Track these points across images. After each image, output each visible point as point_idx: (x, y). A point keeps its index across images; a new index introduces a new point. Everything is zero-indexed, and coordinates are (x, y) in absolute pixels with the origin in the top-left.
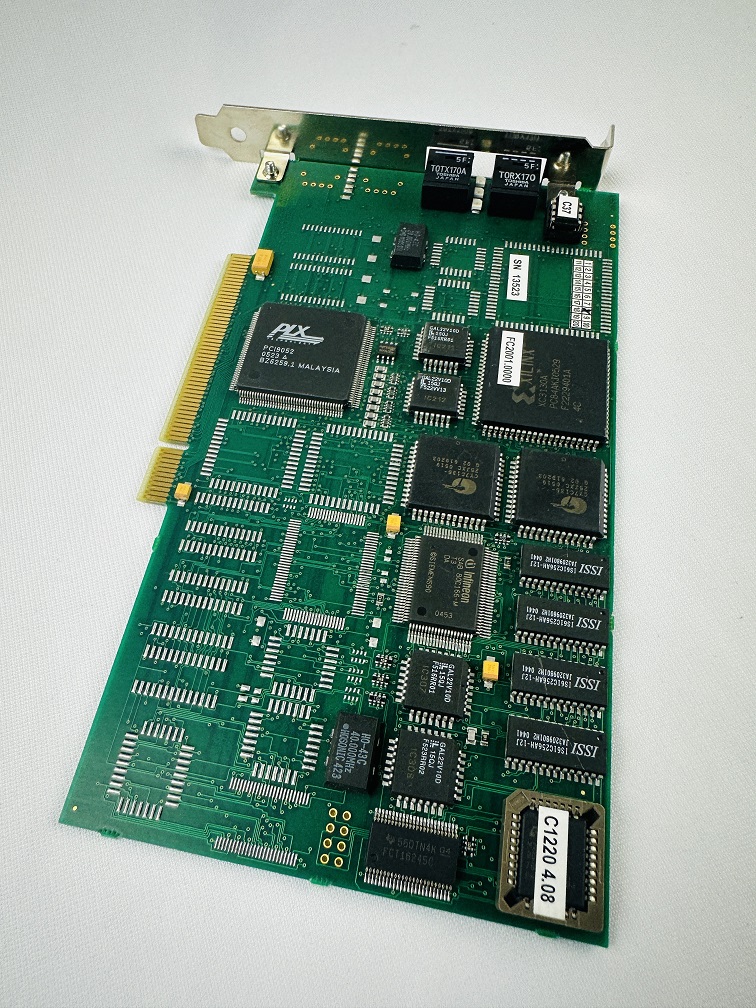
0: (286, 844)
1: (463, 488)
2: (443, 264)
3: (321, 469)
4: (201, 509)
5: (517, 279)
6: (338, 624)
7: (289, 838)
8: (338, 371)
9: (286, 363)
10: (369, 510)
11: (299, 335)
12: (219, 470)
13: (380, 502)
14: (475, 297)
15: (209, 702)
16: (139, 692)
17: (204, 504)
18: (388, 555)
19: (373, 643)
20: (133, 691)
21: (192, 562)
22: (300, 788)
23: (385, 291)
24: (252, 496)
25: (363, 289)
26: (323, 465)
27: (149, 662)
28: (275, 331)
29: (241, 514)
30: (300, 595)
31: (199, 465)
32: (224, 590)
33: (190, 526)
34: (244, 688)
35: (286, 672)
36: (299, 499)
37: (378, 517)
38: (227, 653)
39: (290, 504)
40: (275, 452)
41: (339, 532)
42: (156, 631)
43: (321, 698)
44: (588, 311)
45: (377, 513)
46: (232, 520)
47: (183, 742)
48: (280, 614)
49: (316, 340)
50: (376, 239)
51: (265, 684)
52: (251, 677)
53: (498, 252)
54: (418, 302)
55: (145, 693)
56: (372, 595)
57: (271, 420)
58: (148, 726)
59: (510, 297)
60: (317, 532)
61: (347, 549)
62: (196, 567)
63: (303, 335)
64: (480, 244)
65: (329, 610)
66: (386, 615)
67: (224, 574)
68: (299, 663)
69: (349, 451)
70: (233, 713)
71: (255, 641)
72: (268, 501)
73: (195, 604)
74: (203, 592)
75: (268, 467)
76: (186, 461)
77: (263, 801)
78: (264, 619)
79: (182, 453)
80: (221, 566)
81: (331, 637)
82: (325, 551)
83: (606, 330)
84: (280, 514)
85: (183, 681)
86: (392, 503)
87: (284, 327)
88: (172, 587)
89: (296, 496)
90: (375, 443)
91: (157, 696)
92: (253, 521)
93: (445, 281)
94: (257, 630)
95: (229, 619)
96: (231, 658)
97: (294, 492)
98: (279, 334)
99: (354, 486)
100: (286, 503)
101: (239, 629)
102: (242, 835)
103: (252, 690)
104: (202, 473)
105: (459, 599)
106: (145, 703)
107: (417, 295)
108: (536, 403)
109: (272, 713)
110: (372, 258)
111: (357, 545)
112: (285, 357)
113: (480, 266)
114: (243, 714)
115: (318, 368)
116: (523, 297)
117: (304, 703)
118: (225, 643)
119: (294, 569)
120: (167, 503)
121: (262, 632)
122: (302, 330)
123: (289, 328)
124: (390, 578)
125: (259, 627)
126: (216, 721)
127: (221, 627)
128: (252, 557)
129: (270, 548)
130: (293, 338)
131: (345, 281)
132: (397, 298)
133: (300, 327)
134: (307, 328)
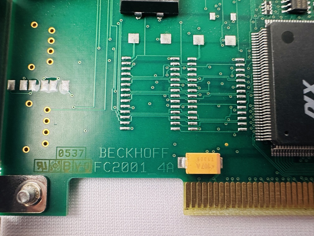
87: (310, 109)
123: (310, 102)
131: (206, 63)
132: (220, 4)
133: (306, 91)
134: (305, 83)
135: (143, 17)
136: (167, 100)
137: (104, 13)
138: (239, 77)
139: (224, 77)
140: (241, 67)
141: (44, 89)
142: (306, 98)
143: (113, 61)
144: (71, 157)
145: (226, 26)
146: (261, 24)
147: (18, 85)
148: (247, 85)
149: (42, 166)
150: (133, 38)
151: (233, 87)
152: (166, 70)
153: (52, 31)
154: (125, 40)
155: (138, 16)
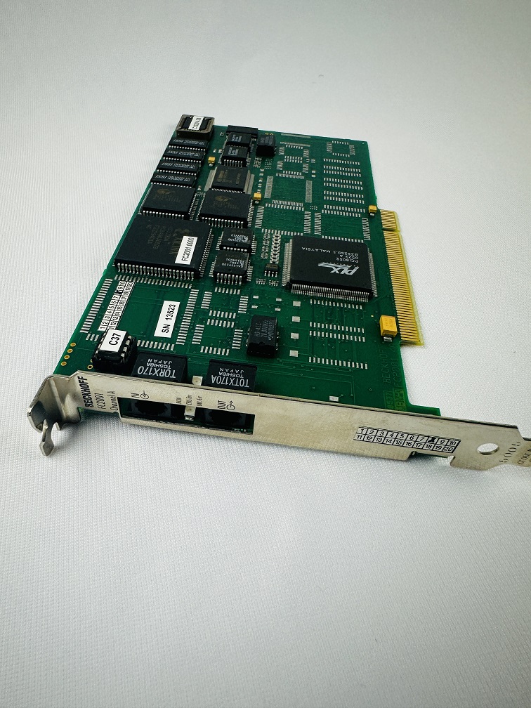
2: (231, 331)
5: (169, 317)
6: (279, 175)
9: (339, 253)
11: (336, 268)
14: (205, 304)
23: (279, 310)
25: (297, 311)
28: (355, 270)
36: (309, 209)
44: (118, 292)
49: (322, 265)
50: (294, 353)
53: (181, 340)
54: (251, 302)
59: (177, 304)
63: (334, 268)
64: (197, 347)
83: (109, 281)
87: (349, 273)
93: (230, 317)
98: (351, 269)
107: (253, 307)
110: (295, 336)
112: (341, 256)
113: (199, 328)
115: (317, 250)
116: (166, 304)
122: (336, 270)
123: (345, 272)
130: (341, 267)
142: (342, 273)
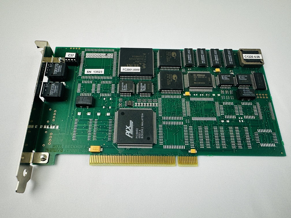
0: (268, 105)
1: (176, 77)
2: (90, 92)
3: (174, 115)
4: (196, 145)
5: (95, 72)
6: (217, 104)
7: (266, 105)
8: (142, 114)
9: (142, 130)
10: (184, 101)
11: (130, 128)
12: (182, 143)
13: (181, 99)
15: (246, 128)
16: (251, 146)
17: (194, 145)
18: (196, 95)
19: (219, 95)
20: (251, 148)
21: (213, 143)
22: (256, 105)
23: (104, 108)
24: (188, 132)
25: (103, 114)
26: (173, 115)
27: (243, 146)
28: (130, 136)
29: (194, 133)
30: (213, 113)
31: (182, 150)
32: (218, 133)
33: (202, 147)
34: (240, 121)
35: (233, 113)
36: (185, 119)
37: (185, 98)
38: (233, 127)
39: (188, 121)
40: (172, 129)
41: (193, 107)
42: (234, 147)
43: (236, 104)
44: (106, 54)
45: (184, 99)
46: (197, 136)
47: (257, 132)
48: (219, 117)
49: (131, 123)
51: (237, 117)
52: (237, 120)
55: (250, 145)
56: (207, 97)
57: (161, 133)
58: (257, 142)
59: (103, 73)
60: (194, 112)
61: (197, 104)
62: (214, 142)
63: (130, 127)
65: (214, 106)
66: (211, 93)
67: (213, 134)
68: (229, 110)
69: (167, 109)
70: (247, 123)
71: (228, 121)
72: (188, 127)
73: (224, 139)
74: (220, 138)
75: (178, 130)
76: (181, 154)
77: (262, 111)
78: (222, 121)
79: (179, 157)
80: (211, 135)
81: (221, 104)
82: (199, 110)
83: (113, 50)
84: (192, 123)
85: (244, 136)
86: (180, 96)
87: (127, 133)
88: (221, 146)
89: (185, 120)
90: (163, 102)
91: (250, 142)
92: (196, 130)
93: (97, 91)
94: (225, 122)
95: (225, 129)
96: (234, 126)
97: (184, 121)
98: (130, 134)
99: (177, 106)
100: (188, 122)
101: (226, 126)
102: (270, 114)
103: (240, 119)
104: (184, 148)
105: (204, 77)
106: (252, 144)
107: (104, 98)
108: (145, 63)
109: (243, 114)
110: (89, 114)
111: (195, 102)
112: (140, 131)
113: (90, 82)
114: (246, 120)
115: (142, 120)
116: (103, 70)
117: (238, 107)
118: (231, 128)
119: (206, 116)
120: (197, 156)
121: (225, 120)
123: (127, 132)
124: (202, 94)
125: (224, 121)
126: (250, 126)
127: (227, 131)
128: (206, 128)
129: (202, 123)
130: (132, 130)
131: (100, 121)
132: (106, 104)
133: (126, 128)
134: (126, 126)
135: (83, 107)
136: (88, 131)
137: (71, 106)
138: (110, 125)
139: (105, 125)
140: (111, 122)
141: (51, 128)
142: (126, 130)
143: (72, 120)
144: (57, 148)
145: (107, 110)
146: (118, 109)
147: (43, 127)
148: (112, 127)
149: (48, 150)
150: (79, 114)
151: (108, 128)
152: (88, 123)
153: (55, 111)
154: (77, 114)
155: (81, 107)
